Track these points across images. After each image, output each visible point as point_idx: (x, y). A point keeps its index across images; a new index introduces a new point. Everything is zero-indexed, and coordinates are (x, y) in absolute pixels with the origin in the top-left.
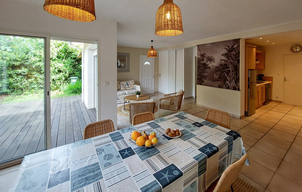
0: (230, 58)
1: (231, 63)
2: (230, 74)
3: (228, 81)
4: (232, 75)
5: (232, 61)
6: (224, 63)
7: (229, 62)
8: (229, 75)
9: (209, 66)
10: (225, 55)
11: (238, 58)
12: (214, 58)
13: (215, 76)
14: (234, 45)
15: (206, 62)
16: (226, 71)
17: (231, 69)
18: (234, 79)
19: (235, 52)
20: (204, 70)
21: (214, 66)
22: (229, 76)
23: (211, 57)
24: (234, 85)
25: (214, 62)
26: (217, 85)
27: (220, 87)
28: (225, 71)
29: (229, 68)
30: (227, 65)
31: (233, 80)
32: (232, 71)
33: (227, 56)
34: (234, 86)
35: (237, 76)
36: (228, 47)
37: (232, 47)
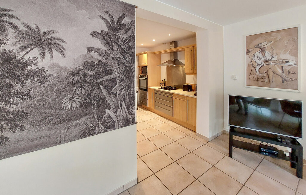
0: (115, 48)
1: (118, 61)
2: (116, 89)
3: (109, 108)
4: (121, 90)
5: (120, 56)
6: (100, 58)
7: (113, 58)
8: (113, 93)
9: (34, 68)
10: (102, 36)
11: (132, 50)
12: (60, 40)
13: (67, 104)
14: (124, 16)
15: (15, 48)
16: (106, 83)
17: (116, 75)
18: (124, 99)
19: (126, 33)
20: (10, 87)
21: (61, 68)
22: (112, 96)
23: (45, 34)
24: (124, 114)
25: (63, 54)
26: (74, 131)
27: (86, 133)
28: (102, 83)
29: (111, 73)
30: (107, 65)
31: (124, 104)
32: (120, 82)
33: (107, 41)
34: (125, 116)
35: (130, 90)
36: (110, 16)
37: (120, 19)
